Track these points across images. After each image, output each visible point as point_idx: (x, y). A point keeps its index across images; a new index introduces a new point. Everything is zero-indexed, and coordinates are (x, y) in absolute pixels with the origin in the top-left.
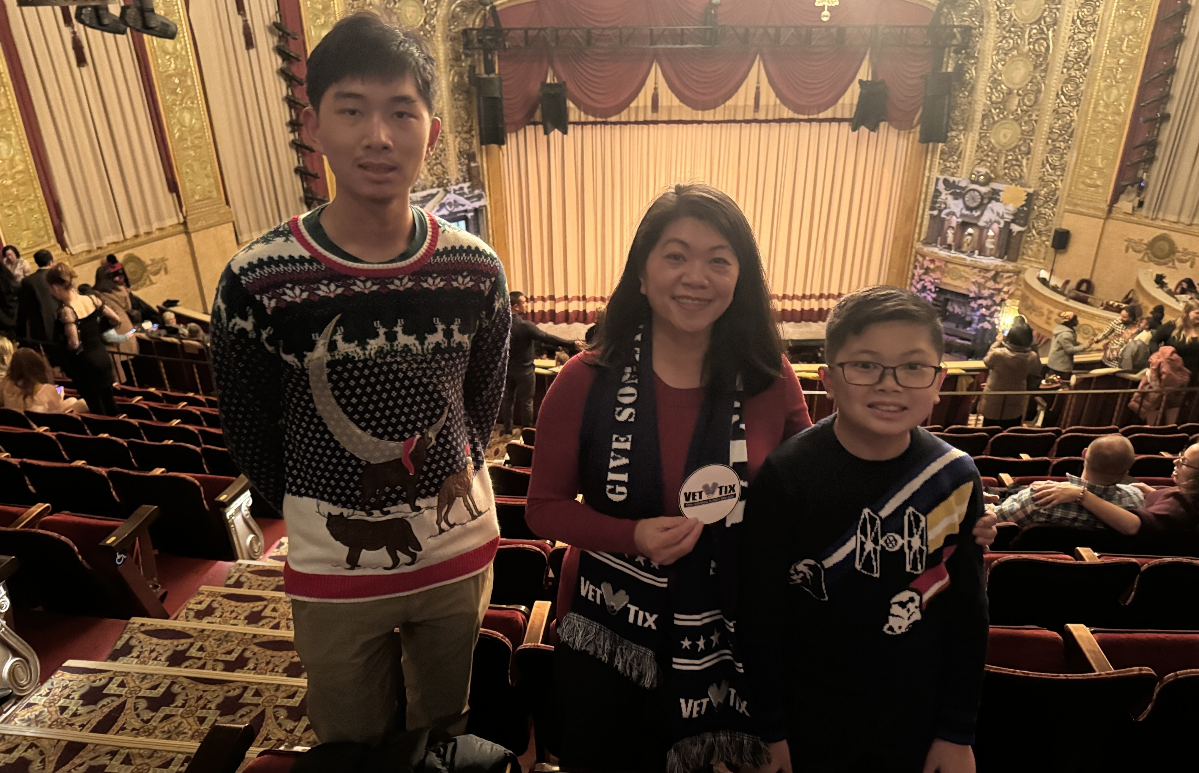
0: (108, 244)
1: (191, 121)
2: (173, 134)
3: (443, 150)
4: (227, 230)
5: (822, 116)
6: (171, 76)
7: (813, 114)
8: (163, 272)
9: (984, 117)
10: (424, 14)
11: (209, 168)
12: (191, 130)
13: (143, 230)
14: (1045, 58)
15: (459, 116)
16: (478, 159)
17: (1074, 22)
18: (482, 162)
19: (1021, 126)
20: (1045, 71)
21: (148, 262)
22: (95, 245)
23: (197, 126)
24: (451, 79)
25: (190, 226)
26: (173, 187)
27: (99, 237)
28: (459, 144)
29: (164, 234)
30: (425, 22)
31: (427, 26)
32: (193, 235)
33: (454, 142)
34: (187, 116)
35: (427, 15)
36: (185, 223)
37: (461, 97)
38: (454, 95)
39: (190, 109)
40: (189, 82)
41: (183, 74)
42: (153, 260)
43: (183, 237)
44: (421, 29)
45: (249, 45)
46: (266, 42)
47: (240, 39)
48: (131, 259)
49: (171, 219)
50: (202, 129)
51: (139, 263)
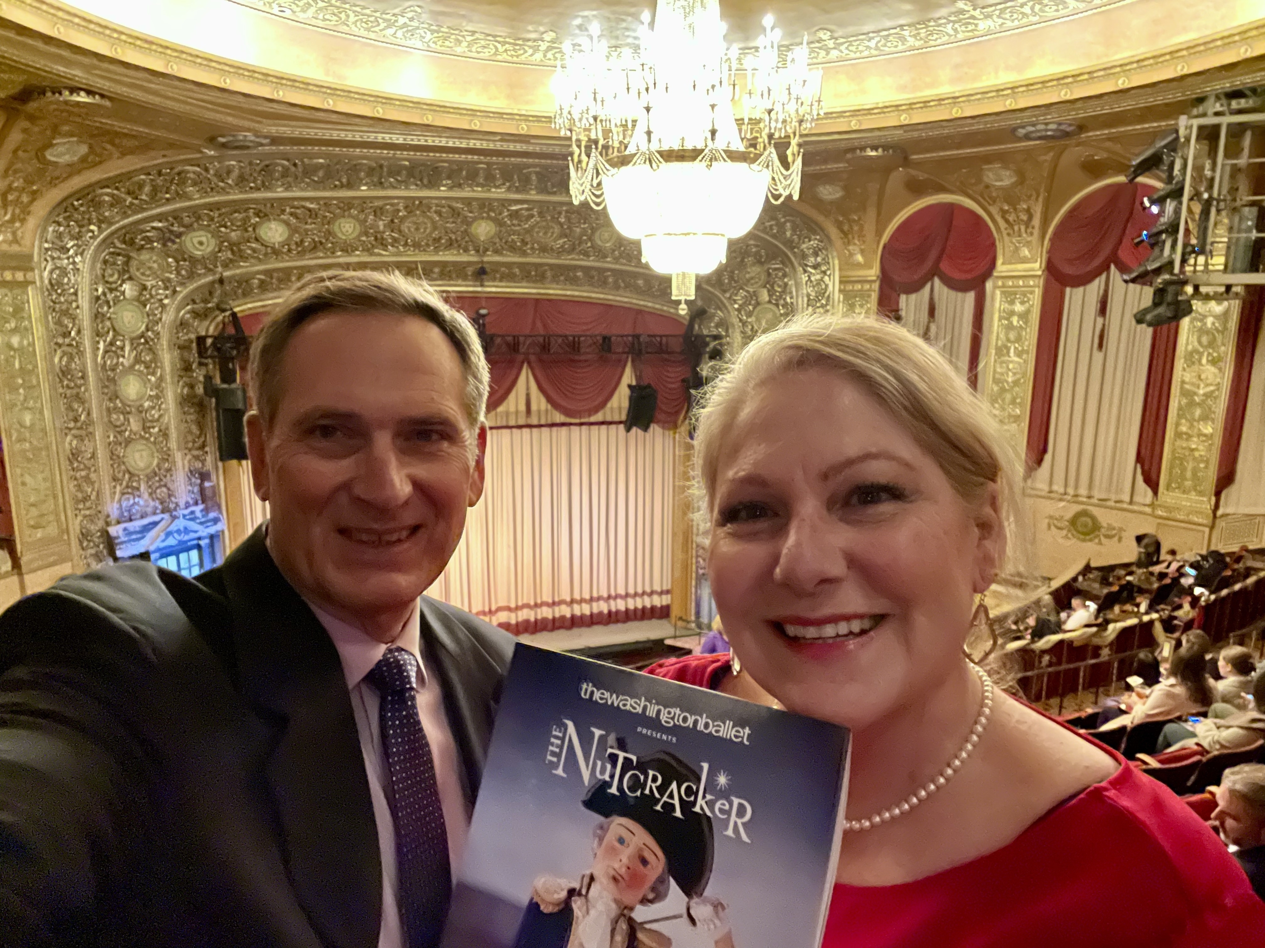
3: (169, 470)
5: (593, 419)
7: (584, 417)
10: (146, 320)
15: (190, 432)
16: (214, 477)
18: (218, 480)
24: (179, 391)
28: (189, 461)
30: (147, 329)
31: (150, 333)
33: (183, 460)
35: (150, 321)
37: (192, 410)
38: (182, 408)
44: (142, 336)
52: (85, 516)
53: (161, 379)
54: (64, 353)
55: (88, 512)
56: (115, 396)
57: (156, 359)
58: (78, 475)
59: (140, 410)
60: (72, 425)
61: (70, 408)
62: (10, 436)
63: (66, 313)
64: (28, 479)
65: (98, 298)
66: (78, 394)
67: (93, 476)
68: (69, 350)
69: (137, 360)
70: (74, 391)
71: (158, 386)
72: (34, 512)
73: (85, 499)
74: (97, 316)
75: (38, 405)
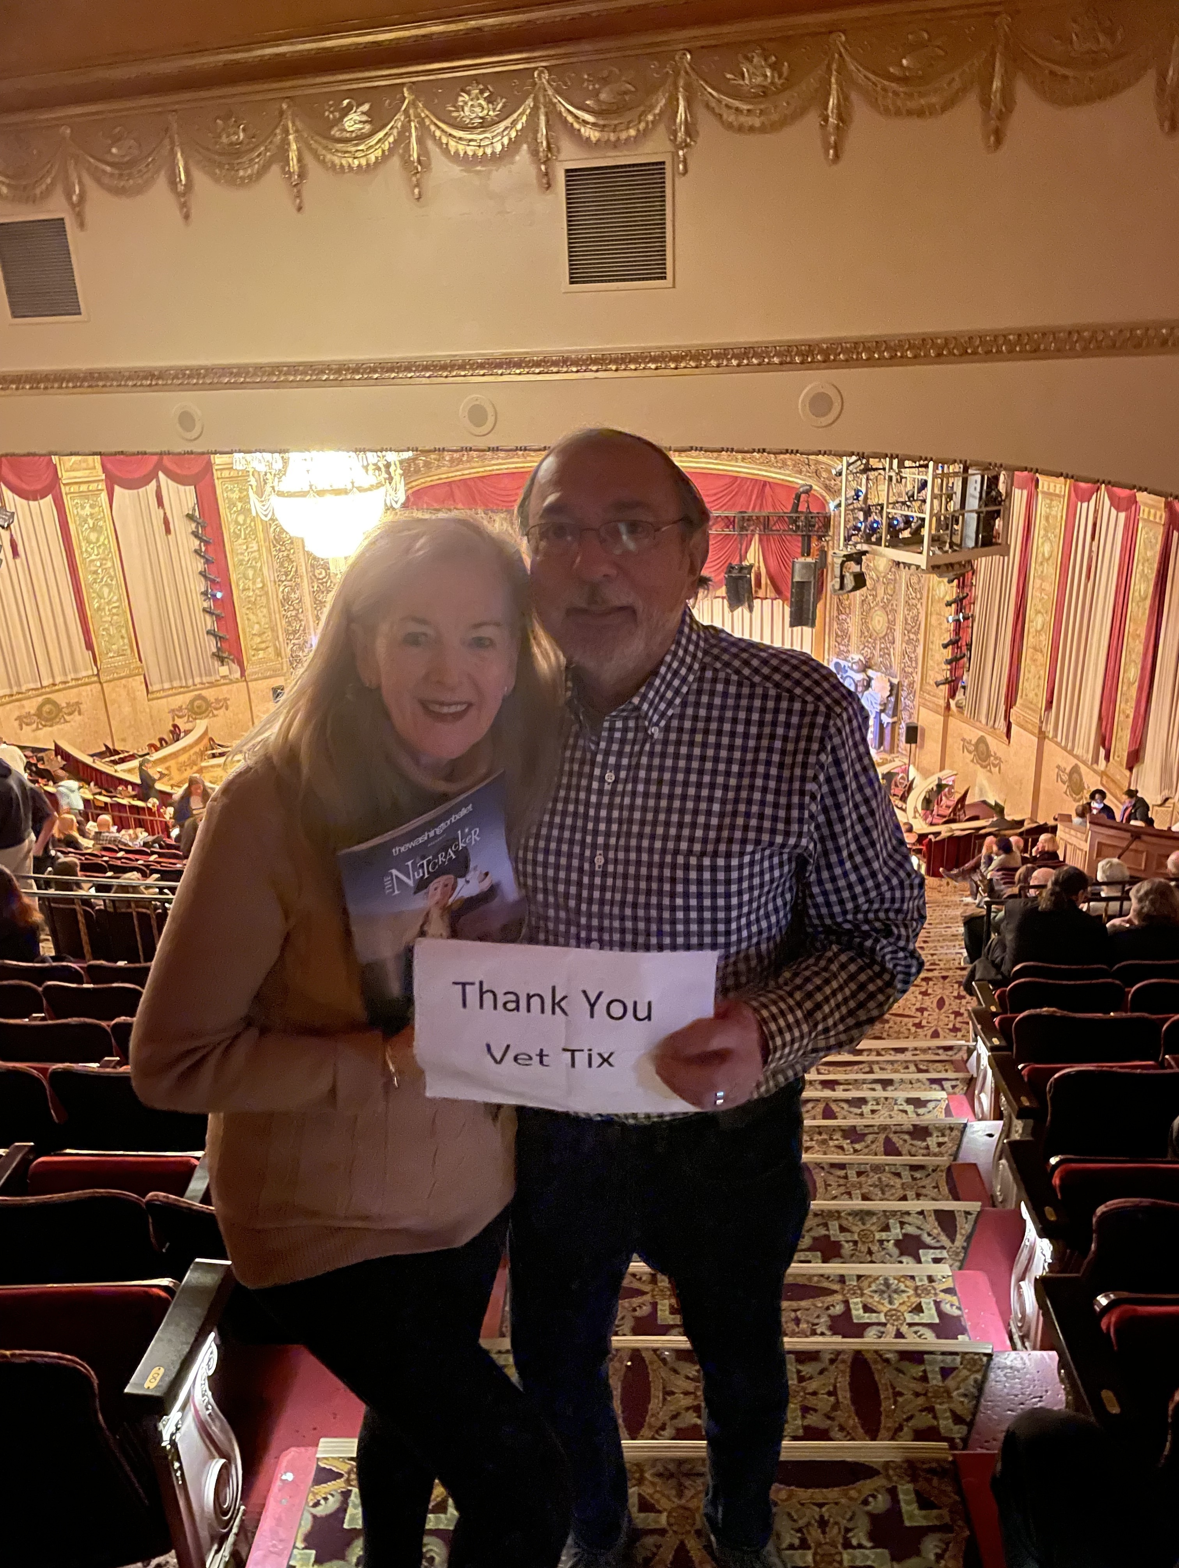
0: (29, 690)
1: (110, 593)
2: (92, 605)
4: (137, 683)
6: (93, 561)
8: (76, 713)
11: (124, 631)
12: (110, 601)
13: (58, 680)
19: (887, 614)
21: (64, 705)
22: (15, 690)
23: (115, 598)
25: (103, 677)
26: (89, 646)
27: (19, 685)
29: (80, 683)
32: (106, 686)
34: (106, 590)
36: (98, 675)
39: (109, 585)
40: (109, 564)
41: (104, 558)
42: (68, 704)
43: (98, 686)
45: (168, 531)
46: (183, 529)
47: (160, 527)
48: (48, 701)
49: (87, 671)
50: (119, 600)
51: (54, 703)
52: (294, 644)
55: (296, 642)
58: (289, 614)
60: (284, 578)
61: (282, 565)
62: (238, 585)
64: (251, 616)
67: (301, 616)
70: (285, 554)
72: (258, 640)
73: (295, 632)
75: (259, 565)
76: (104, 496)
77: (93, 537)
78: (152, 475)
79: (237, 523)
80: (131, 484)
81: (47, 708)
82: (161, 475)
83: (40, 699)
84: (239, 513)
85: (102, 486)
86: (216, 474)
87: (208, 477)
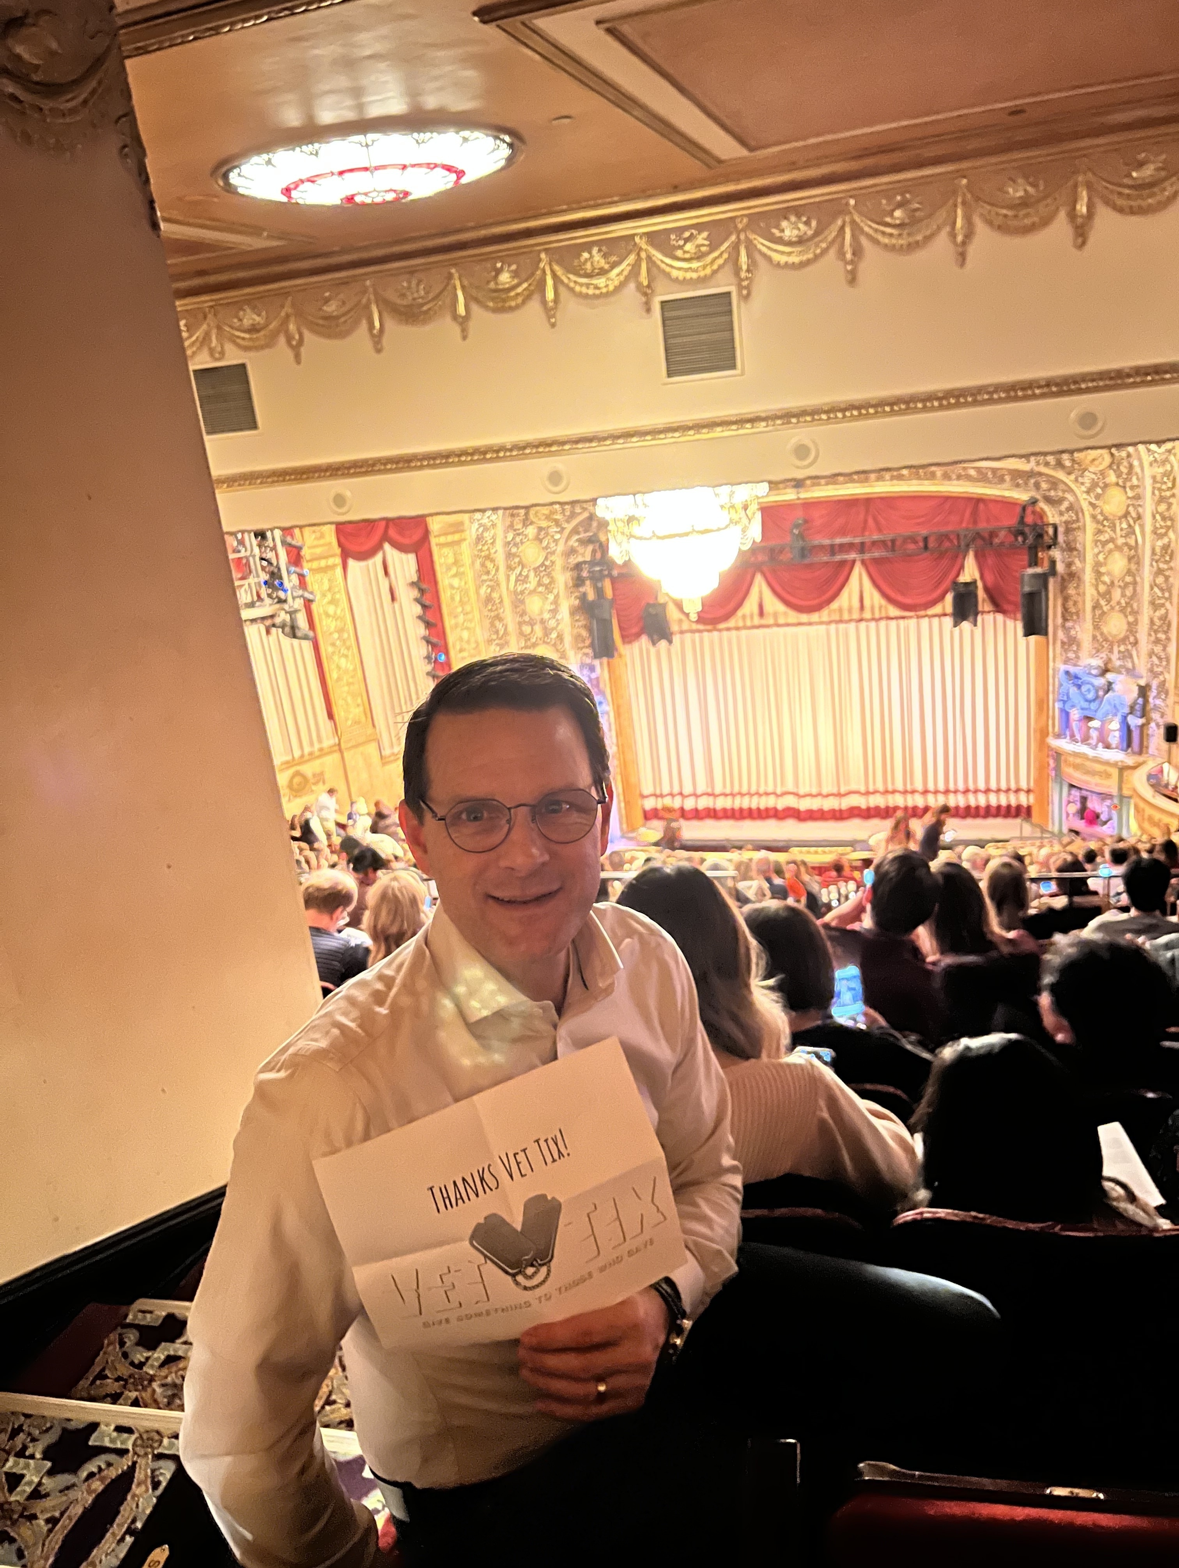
1: (346, 663)
2: (332, 676)
4: (372, 748)
5: (931, 611)
6: (332, 633)
7: (921, 613)
9: (1094, 608)
10: (544, 553)
11: (359, 699)
12: (346, 671)
13: (307, 750)
14: (1136, 551)
17: (1154, 517)
19: (1126, 617)
20: (1138, 563)
21: (310, 775)
23: (351, 668)
24: (572, 603)
25: (343, 746)
26: (331, 716)
29: (323, 753)
31: (548, 562)
32: (345, 754)
34: (343, 662)
35: (547, 553)
36: (339, 744)
38: (575, 617)
39: (346, 656)
40: (346, 635)
41: (341, 631)
42: (313, 774)
43: (338, 755)
44: (543, 564)
45: (393, 599)
46: (407, 596)
47: (387, 597)
48: (297, 773)
49: (329, 741)
50: (355, 670)
51: (304, 776)
53: (557, 596)
54: (488, 586)
56: (523, 613)
57: (552, 581)
59: (542, 622)
60: (494, 637)
63: (488, 557)
65: (509, 543)
66: (498, 614)
68: (491, 583)
69: (539, 584)
70: (496, 613)
71: (556, 602)
74: (509, 555)
75: (472, 625)
76: (339, 570)
77: (331, 610)
78: (378, 547)
79: (452, 587)
80: (364, 556)
81: (297, 780)
82: (387, 546)
83: (291, 771)
84: (455, 576)
85: (338, 560)
86: (434, 541)
87: (426, 544)
